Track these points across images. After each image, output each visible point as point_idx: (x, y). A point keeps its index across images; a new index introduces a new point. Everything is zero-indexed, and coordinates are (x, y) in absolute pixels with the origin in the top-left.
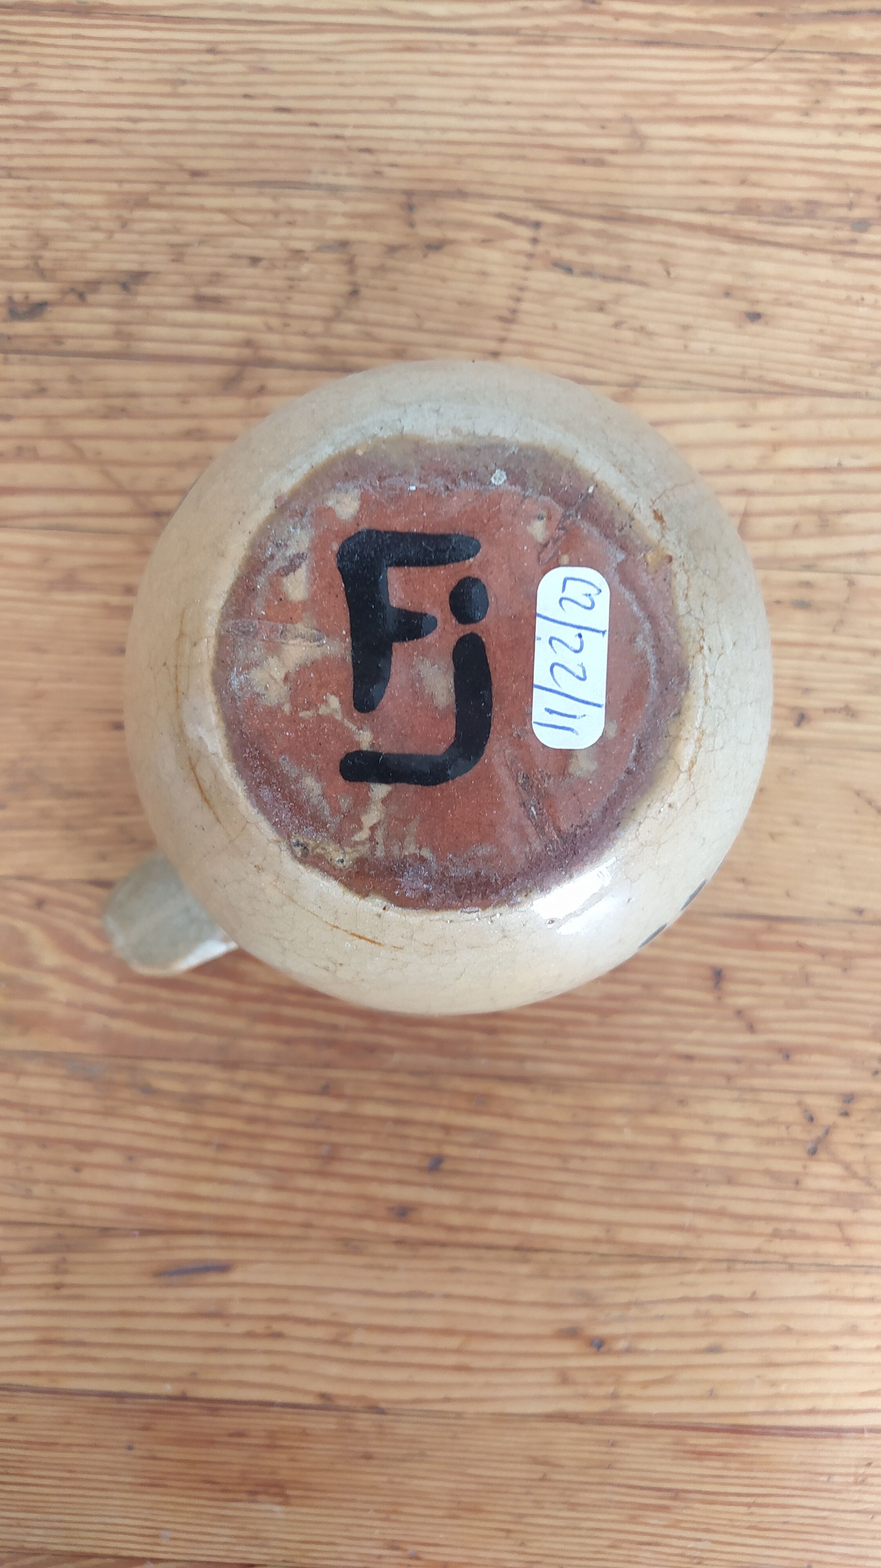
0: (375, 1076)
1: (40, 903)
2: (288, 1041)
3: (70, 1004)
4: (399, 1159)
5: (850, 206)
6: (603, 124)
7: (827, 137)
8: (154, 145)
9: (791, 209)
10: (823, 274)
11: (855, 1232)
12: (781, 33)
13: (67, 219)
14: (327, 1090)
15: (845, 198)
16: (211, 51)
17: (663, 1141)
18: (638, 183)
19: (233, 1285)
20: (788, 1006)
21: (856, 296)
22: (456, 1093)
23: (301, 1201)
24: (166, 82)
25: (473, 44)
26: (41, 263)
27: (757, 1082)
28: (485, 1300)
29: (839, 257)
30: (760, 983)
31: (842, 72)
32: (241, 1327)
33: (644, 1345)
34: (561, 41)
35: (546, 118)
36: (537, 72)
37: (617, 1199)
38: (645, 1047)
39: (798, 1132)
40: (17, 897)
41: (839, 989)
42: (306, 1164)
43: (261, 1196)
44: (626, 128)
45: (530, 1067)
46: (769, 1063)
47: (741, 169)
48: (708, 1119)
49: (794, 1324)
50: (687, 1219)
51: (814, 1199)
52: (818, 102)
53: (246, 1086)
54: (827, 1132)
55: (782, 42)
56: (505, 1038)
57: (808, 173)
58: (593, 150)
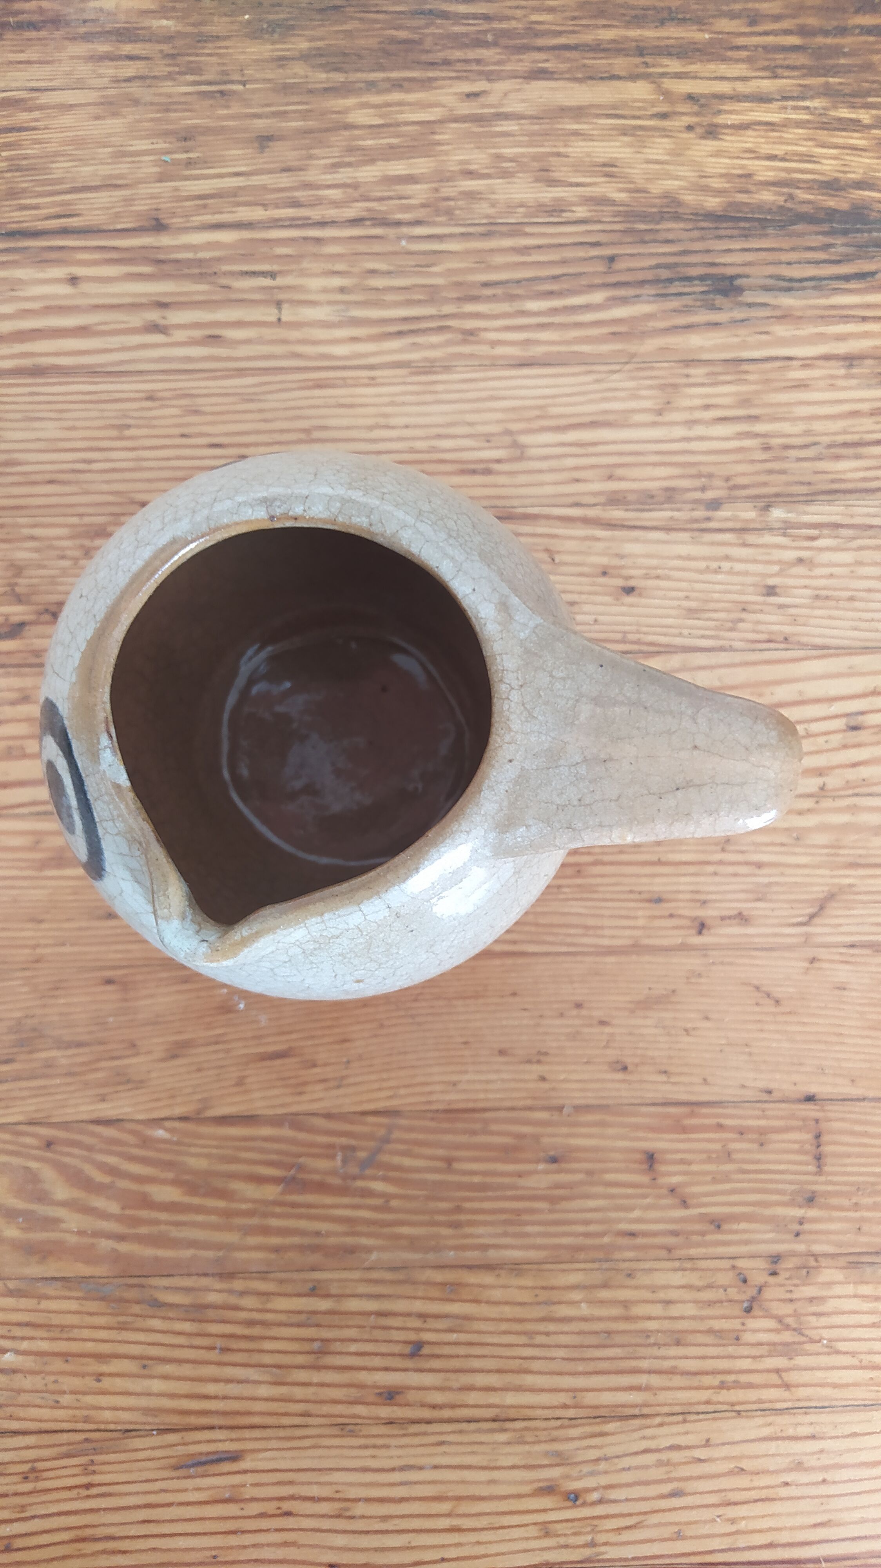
0: (356, 1275)
1: (49, 1144)
2: (277, 1250)
3: (80, 1233)
4: (384, 1348)
5: (703, 489)
6: (488, 438)
7: (679, 432)
8: (107, 482)
9: (652, 497)
10: (683, 550)
11: (792, 1377)
12: (633, 347)
13: (37, 550)
14: (314, 1292)
15: (698, 483)
16: (150, 398)
17: (615, 1311)
18: (522, 486)
19: (245, 1472)
20: (715, 1181)
21: (714, 565)
22: (429, 1283)
23: (299, 1392)
24: (113, 427)
25: (373, 378)
26: (17, 589)
27: (693, 1252)
28: (469, 1467)
29: (697, 534)
30: (689, 1163)
31: (687, 376)
32: (255, 1508)
33: (613, 1495)
34: (447, 369)
35: (439, 436)
36: (429, 398)
37: (581, 1367)
38: (592, 1228)
39: (733, 1293)
40: (28, 1140)
41: (758, 1162)
42: (300, 1359)
43: (264, 1391)
44: (507, 440)
45: (493, 1255)
46: (703, 1234)
47: (608, 466)
48: (654, 1289)
49: (745, 1464)
50: (643, 1380)
51: (754, 1351)
52: (669, 403)
53: (242, 1294)
54: (760, 1291)
55: (634, 355)
56: (468, 1230)
57: (664, 464)
58: (481, 461)
